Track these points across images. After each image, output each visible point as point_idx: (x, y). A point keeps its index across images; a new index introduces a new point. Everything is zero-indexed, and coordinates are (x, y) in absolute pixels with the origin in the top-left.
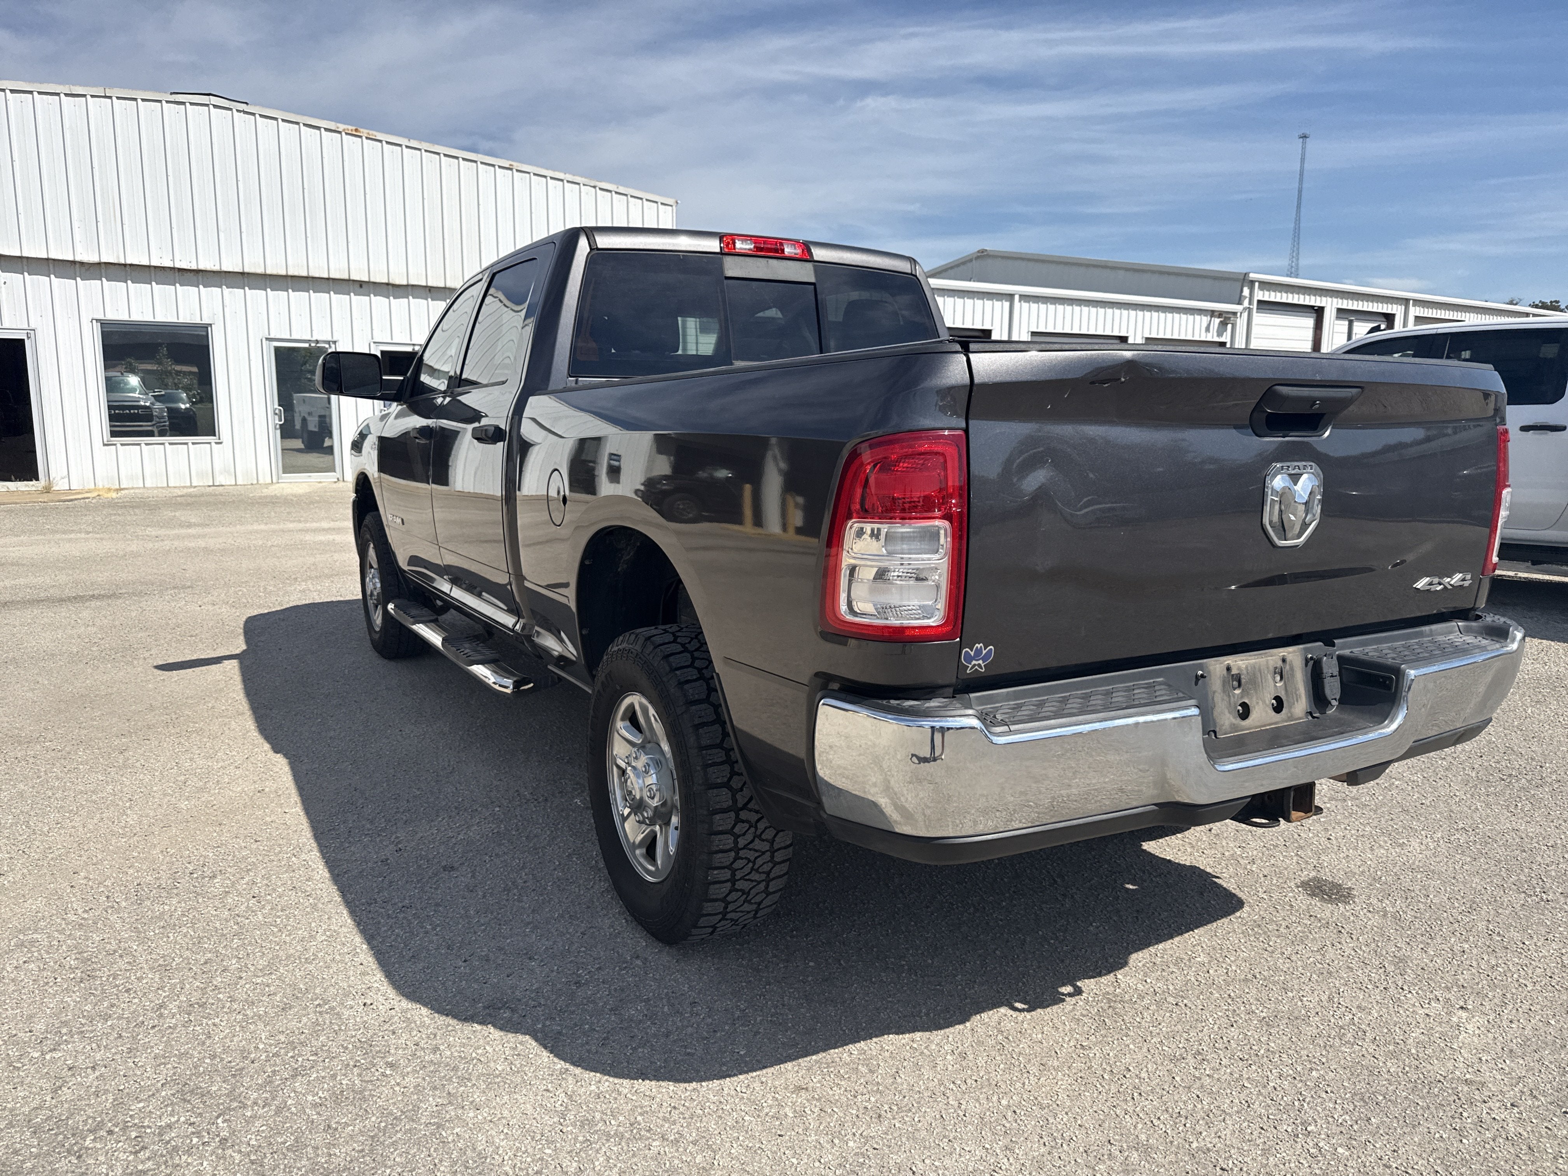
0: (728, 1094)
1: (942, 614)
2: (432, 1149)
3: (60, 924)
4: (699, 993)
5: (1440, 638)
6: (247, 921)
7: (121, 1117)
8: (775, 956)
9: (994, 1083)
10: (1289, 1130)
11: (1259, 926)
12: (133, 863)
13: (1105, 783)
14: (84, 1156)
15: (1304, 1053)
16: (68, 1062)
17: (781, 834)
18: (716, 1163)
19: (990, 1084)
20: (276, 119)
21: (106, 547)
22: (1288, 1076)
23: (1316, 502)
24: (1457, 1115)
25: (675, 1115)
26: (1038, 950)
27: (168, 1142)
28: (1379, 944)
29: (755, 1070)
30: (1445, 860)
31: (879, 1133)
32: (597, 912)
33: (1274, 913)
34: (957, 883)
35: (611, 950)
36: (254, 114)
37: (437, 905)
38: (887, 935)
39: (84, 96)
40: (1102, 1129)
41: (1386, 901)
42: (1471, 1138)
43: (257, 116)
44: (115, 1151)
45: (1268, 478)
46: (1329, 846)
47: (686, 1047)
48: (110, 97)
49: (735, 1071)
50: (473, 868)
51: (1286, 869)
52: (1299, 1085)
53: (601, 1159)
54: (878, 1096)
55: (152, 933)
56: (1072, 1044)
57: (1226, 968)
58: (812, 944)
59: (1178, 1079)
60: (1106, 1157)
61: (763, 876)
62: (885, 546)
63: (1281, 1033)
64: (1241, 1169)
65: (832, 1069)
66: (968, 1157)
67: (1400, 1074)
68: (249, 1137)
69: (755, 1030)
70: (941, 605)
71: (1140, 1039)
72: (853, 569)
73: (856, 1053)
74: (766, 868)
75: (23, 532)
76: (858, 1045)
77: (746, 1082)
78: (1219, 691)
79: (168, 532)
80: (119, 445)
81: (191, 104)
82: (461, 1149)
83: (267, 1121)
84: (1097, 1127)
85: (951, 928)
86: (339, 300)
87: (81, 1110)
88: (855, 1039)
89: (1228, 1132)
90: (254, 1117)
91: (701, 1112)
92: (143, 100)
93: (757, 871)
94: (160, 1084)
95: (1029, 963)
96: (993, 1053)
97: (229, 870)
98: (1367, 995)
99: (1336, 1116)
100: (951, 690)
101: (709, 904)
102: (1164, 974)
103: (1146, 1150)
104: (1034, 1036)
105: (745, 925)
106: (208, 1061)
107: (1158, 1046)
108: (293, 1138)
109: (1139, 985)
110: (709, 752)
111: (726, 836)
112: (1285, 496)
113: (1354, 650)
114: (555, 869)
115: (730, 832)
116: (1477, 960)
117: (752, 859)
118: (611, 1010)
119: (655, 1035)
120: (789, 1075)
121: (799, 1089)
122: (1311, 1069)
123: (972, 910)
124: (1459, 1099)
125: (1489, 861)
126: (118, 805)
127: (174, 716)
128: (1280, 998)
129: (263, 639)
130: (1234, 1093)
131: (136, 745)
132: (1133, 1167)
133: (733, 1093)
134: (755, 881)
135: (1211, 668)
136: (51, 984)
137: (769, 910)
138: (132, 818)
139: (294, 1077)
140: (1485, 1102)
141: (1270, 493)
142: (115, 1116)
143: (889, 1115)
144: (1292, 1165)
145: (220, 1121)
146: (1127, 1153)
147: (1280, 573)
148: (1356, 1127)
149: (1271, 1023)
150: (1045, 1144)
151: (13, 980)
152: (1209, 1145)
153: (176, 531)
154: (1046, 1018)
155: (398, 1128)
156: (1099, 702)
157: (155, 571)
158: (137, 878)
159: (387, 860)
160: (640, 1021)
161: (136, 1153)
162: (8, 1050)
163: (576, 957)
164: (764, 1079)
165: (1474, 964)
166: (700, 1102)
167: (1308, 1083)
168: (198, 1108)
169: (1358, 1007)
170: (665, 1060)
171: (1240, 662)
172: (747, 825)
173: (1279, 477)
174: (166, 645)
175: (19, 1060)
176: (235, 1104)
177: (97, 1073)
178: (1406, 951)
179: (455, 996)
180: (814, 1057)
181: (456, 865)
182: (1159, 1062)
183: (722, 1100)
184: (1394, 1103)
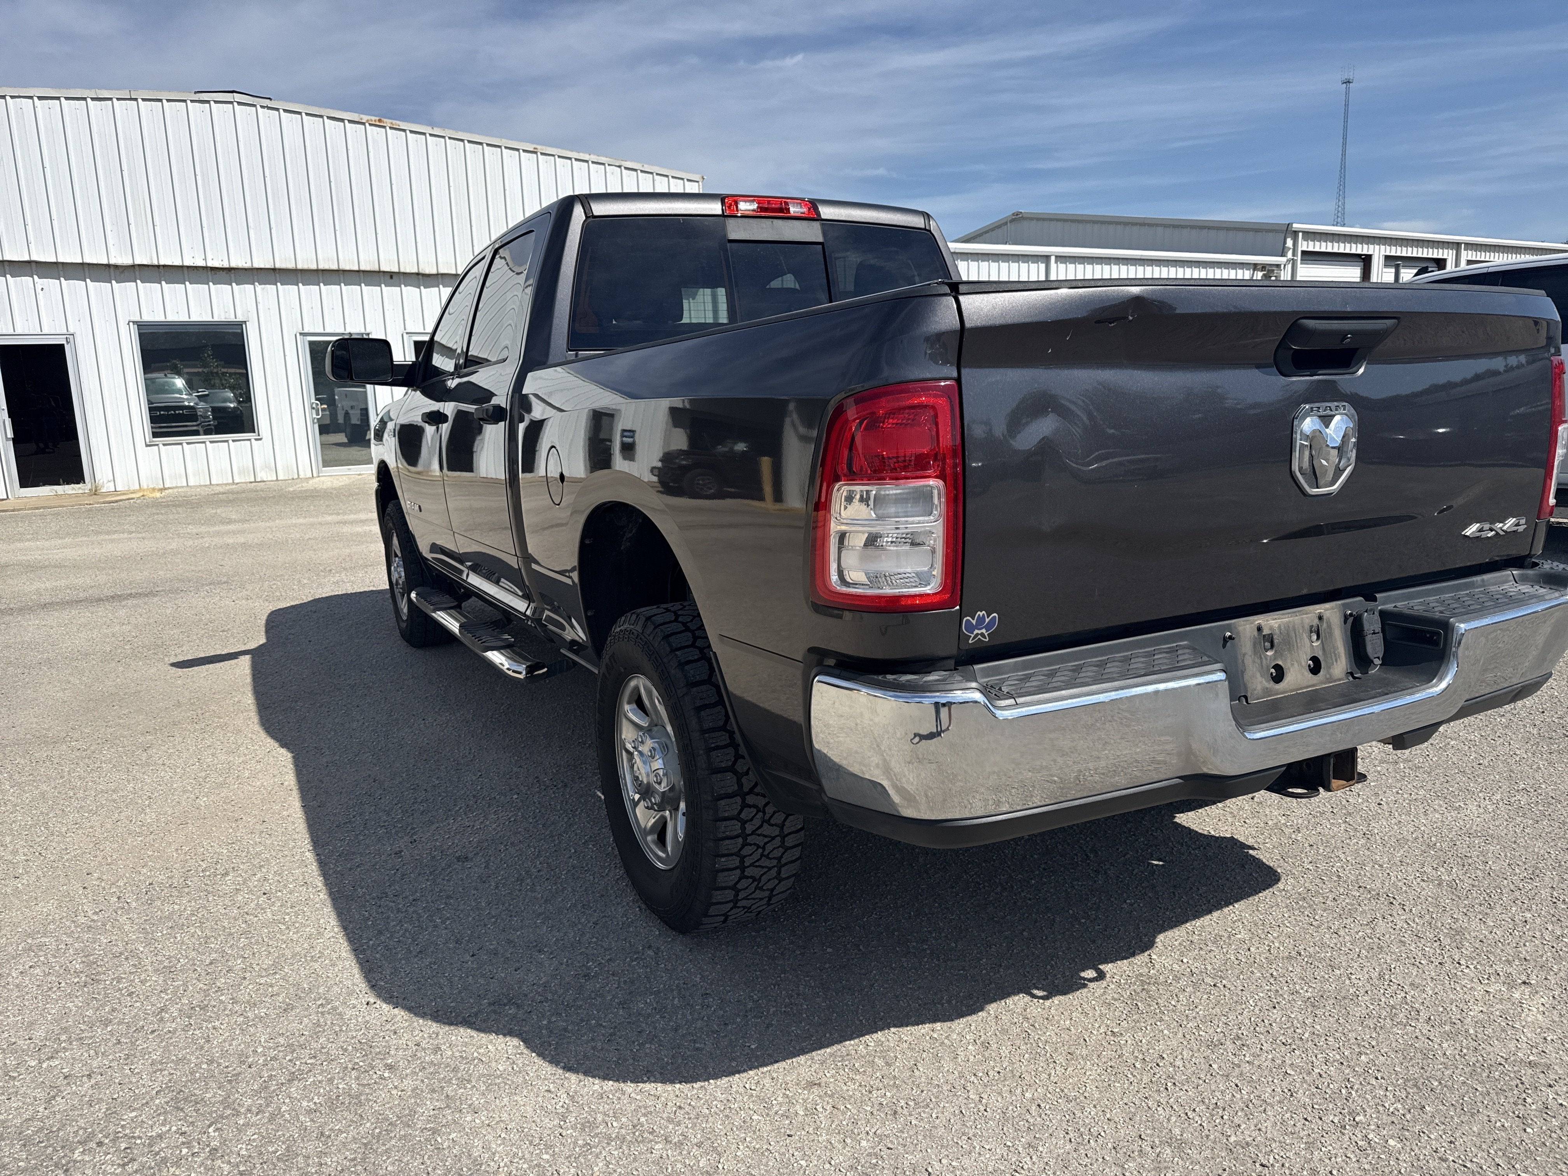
0: (737, 1092)
1: (939, 581)
2: (426, 1157)
3: (70, 927)
4: (712, 983)
5: (1493, 589)
6: (256, 919)
7: (112, 1128)
8: (792, 943)
9: (1018, 1074)
10: (1336, 1121)
11: (1304, 899)
12: (147, 862)
13: (1136, 753)
14: (72, 1169)
15: (1352, 1035)
16: (64, 1071)
17: (791, 818)
18: (720, 1166)
19: (1014, 1076)
20: (300, 113)
21: (148, 545)
22: (1334, 1061)
23: (1351, 446)
24: (1520, 1101)
25: (680, 1114)
26: (1068, 930)
27: (157, 1153)
28: (1434, 916)
29: (766, 1065)
30: (1505, 823)
31: (894, 1131)
32: (611, 901)
33: (1320, 885)
34: (985, 861)
35: (623, 940)
36: (277, 110)
37: (449, 897)
38: (910, 917)
39: (110, 99)
40: (1132, 1123)
41: (1441, 869)
42: (1536, 1126)
43: (281, 111)
44: (103, 1164)
45: (1296, 422)
46: (1379, 811)
47: (695, 1042)
48: (136, 99)
49: (745, 1067)
50: (487, 858)
51: (1333, 837)
52: (1347, 1071)
53: (601, 1164)
54: (895, 1090)
55: (160, 934)
56: (1102, 1030)
57: (1268, 945)
58: (830, 929)
59: (1215, 1066)
60: (1136, 1153)
61: (775, 862)
62: (874, 509)
63: (1327, 1014)
64: (1283, 1165)
65: (847, 1063)
66: (988, 1156)
67: (1457, 1057)
68: (239, 1146)
69: (767, 1022)
70: (938, 571)
71: (1175, 1023)
72: (842, 536)
73: (872, 1044)
74: (777, 853)
75: (68, 534)
76: (875, 1036)
77: (756, 1078)
78: (1250, 653)
79: (208, 529)
80: (161, 446)
81: (216, 102)
82: (456, 1156)
83: (259, 1129)
84: (1127, 1120)
85: (977, 909)
86: (371, 292)
87: (73, 1120)
88: (873, 1029)
89: (1269, 1124)
90: (247, 1125)
91: (707, 1112)
92: (168, 100)
93: (767, 857)
94: (154, 1092)
95: (1058, 944)
96: (1018, 1042)
97: (242, 867)
98: (1421, 971)
99: (1386, 1105)
100: (952, 662)
101: (719, 892)
102: (1201, 952)
103: (1180, 1145)
104: (1062, 1022)
105: (760, 912)
106: (204, 1066)
107: (1194, 1031)
108: (284, 1147)
109: (1175, 966)
110: (713, 735)
111: (733, 822)
112: (1315, 440)
113: (1398, 604)
114: (570, 857)
115: (737, 818)
116: (1540, 931)
117: (761, 844)
118: (620, 1003)
119: (663, 1030)
120: (802, 1070)
121: (812, 1084)
122: (1360, 1053)
123: (999, 889)
124: (1522, 1083)
125: (1552, 823)
126: (137, 803)
127: (200, 712)
128: (1326, 976)
129: (293, 631)
130: (1275, 1081)
131: (160, 742)
132: (1166, 1164)
133: (742, 1090)
134: (766, 867)
135: (1240, 628)
136: (55, 989)
137: (783, 896)
138: (150, 817)
139: (290, 1081)
140: (1550, 1086)
141: (1299, 437)
142: (106, 1127)
143: (905, 1112)
144: (1339, 1160)
145: (211, 1130)
146: (1159, 1149)
147: (1317, 523)
148: (1408, 1116)
149: (1316, 1003)
150: (1070, 1141)
151: (17, 986)
152: (1249, 1139)
153: (217, 528)
154: (1075, 1003)
155: (392, 1135)
156: (1116, 669)
157: (193, 568)
158: (149, 877)
159: (401, 852)
160: (649, 1015)
161: (124, 1165)
162: (6, 1059)
163: (586, 948)
164: (775, 1075)
165: (1538, 934)
166: (707, 1101)
167: (1357, 1069)
168: (191, 1117)
169: (1412, 984)
170: (673, 1056)
171: (1271, 622)
172: (754, 810)
173: (1308, 420)
174: (197, 641)
175: (15, 1070)
176: (229, 1112)
177: (93, 1081)
178: (1463, 922)
179: (460, 992)
180: (828, 1050)
181: (470, 855)
182: (1195, 1049)
183: (730, 1098)
184: (1451, 1089)
